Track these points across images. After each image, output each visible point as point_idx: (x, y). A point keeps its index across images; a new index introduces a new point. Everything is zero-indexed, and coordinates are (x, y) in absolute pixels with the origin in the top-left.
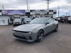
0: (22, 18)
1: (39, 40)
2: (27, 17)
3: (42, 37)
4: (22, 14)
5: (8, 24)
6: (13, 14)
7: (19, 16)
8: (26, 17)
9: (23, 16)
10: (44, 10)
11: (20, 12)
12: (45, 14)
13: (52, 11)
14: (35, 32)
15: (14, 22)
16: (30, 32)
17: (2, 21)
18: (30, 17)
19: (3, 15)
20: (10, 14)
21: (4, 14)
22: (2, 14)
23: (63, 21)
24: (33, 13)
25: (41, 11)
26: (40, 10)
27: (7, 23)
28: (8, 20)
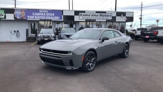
0: (56, 27)
1: (86, 68)
2: (66, 25)
3: (93, 63)
4: (57, 18)
5: (25, 40)
6: (37, 18)
7: (49, 22)
8: (64, 25)
9: (58, 22)
10: (105, 12)
11: (53, 14)
12: (108, 21)
13: (124, 14)
14: (80, 53)
15: (39, 35)
16: (70, 52)
17: (13, 33)
18: (74, 26)
19: (16, 20)
20: (30, 18)
21: (18, 17)
22: (15, 18)
23: (147, 37)
24: (81, 17)
25: (99, 14)
26: (97, 12)
27: (23, 38)
28: (27, 30)
